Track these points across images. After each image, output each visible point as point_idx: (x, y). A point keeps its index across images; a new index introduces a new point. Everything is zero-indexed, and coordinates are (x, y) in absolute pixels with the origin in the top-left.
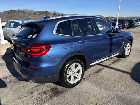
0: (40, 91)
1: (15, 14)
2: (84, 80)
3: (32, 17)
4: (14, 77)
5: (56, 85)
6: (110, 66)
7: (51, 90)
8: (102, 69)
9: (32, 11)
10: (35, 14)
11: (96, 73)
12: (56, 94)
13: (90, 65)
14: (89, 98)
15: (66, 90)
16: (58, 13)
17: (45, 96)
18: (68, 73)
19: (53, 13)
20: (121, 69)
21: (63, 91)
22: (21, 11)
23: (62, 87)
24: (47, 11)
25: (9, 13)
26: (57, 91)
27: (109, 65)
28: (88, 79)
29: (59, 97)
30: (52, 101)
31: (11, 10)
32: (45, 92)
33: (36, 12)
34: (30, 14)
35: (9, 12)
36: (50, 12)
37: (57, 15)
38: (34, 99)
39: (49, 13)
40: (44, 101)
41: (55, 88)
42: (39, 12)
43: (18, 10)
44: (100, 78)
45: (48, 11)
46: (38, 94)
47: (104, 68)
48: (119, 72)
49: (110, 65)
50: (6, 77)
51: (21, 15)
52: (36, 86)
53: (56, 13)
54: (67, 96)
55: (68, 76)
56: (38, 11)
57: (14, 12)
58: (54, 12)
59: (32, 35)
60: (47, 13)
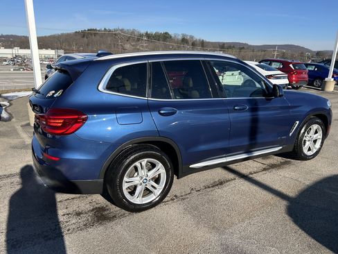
0: (70, 210)
1: (98, 37)
2: (172, 200)
3: (133, 46)
5: (108, 203)
6: (253, 176)
7: (93, 210)
8: (228, 181)
9: (133, 32)
10: (138, 40)
11: (209, 187)
12: (98, 221)
13: (190, 166)
14: (161, 239)
15: (123, 216)
16: (192, 37)
17: (74, 221)
18: (126, 179)
19: (180, 38)
20: (276, 187)
21: (115, 216)
22: (110, 31)
23: (118, 209)
24: (166, 33)
25: (84, 36)
26: (103, 215)
27: (251, 174)
28: (183, 199)
29: (101, 228)
30: (83, 233)
31: (88, 30)
32: (78, 214)
33: (141, 35)
34: (128, 39)
35: (84, 34)
36: (173, 36)
38: (53, 223)
39: (171, 37)
40: (68, 230)
41: (103, 207)
42: (148, 35)
43: (103, 29)
44: (209, 201)
45: (170, 33)
46: (64, 215)
47: (235, 179)
49: (255, 173)
51: (109, 42)
52: (68, 199)
54: (118, 228)
55: (125, 186)
56: (147, 33)
57: (95, 34)
58: (183, 35)
59: (54, 92)
60: (166, 37)
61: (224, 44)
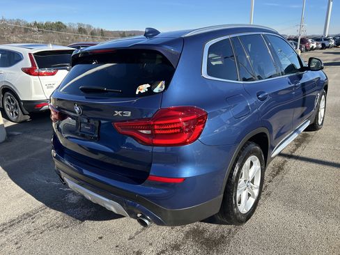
0: (159, 245)
4: (53, 211)
6: (296, 154)
7: (187, 237)
8: (283, 164)
10: (26, 30)
11: (275, 175)
13: (272, 156)
16: (90, 26)
19: (76, 27)
24: (59, 23)
27: (292, 152)
34: (14, 29)
36: (67, 25)
37: (89, 33)
39: (65, 27)
45: (64, 23)
48: (327, 168)
49: (295, 150)
50: (29, 215)
52: (138, 232)
53: (85, 27)
56: (35, 24)
58: (80, 25)
59: (148, 86)
60: (59, 27)
61: (124, 32)
